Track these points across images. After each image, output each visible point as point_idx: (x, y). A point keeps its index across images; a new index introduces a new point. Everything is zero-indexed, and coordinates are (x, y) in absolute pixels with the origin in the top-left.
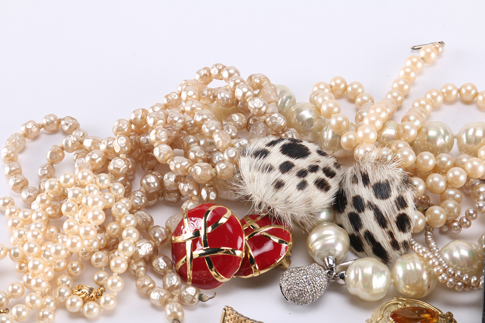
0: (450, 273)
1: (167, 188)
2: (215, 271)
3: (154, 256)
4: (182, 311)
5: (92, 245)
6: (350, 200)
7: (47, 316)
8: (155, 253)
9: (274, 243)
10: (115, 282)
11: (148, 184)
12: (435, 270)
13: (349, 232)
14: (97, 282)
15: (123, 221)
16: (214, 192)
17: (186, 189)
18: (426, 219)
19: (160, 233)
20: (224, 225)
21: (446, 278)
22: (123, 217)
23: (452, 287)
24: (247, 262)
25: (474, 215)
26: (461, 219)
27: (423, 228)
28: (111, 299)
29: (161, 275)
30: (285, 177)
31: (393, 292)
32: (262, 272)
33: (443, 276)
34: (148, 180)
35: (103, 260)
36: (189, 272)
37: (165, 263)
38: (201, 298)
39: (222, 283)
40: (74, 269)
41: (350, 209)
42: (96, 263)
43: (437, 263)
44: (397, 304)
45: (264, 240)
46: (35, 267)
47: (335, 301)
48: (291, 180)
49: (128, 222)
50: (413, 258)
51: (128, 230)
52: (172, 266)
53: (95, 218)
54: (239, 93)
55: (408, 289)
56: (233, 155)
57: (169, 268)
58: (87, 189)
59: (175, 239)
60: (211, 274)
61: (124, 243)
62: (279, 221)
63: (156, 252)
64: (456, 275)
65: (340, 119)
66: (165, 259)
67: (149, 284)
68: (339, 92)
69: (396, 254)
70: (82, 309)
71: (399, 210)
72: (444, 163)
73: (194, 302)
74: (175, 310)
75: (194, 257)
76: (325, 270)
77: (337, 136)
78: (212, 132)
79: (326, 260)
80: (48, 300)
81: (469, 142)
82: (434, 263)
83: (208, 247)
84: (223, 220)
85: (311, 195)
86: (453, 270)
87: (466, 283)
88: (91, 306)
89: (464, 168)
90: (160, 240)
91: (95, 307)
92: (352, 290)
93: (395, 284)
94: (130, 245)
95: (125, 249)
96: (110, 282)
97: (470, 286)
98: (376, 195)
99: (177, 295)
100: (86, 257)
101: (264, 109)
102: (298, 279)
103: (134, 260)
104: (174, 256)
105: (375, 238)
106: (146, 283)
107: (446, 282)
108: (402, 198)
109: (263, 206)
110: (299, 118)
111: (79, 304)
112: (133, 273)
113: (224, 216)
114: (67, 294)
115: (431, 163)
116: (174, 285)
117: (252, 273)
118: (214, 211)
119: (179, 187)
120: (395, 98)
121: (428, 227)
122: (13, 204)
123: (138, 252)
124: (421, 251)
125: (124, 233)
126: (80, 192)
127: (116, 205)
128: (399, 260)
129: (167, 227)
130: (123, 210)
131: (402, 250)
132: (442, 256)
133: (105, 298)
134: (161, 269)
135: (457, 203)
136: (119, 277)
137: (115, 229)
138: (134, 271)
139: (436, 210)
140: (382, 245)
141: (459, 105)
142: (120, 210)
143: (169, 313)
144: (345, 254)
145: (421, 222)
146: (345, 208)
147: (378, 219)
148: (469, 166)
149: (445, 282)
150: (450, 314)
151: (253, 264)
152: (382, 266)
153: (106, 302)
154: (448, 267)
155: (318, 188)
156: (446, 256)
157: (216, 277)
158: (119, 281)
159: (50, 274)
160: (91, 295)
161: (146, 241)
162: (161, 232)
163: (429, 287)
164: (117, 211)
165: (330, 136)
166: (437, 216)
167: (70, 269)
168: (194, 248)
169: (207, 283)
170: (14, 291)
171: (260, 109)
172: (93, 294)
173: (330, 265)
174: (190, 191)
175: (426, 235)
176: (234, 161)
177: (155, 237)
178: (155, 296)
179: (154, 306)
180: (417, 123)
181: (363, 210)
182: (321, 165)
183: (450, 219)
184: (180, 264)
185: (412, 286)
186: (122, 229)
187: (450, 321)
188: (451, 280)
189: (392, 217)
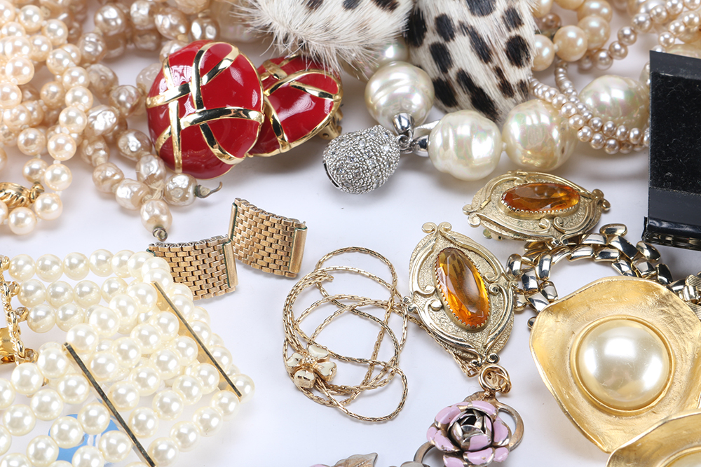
0: (595, 126)
1: (138, 27)
2: (220, 149)
3: (121, 133)
4: (168, 214)
5: (17, 118)
6: (430, 23)
8: (123, 128)
9: (312, 97)
10: (57, 175)
11: (106, 21)
12: (571, 121)
13: (433, 77)
14: (29, 178)
15: (67, 79)
16: (212, 25)
17: (167, 25)
18: (556, 47)
19: (127, 94)
20: (227, 71)
21: (589, 134)
22: (66, 73)
23: (599, 147)
24: (269, 133)
25: (632, 37)
26: (612, 46)
27: (550, 62)
28: (54, 202)
29: (132, 162)
31: (506, 164)
32: (295, 145)
33: (585, 130)
34: (107, 15)
35: (37, 142)
36: (177, 154)
37: (138, 142)
38: (197, 193)
39: (231, 166)
41: (431, 38)
42: (25, 148)
43: (573, 111)
44: (513, 180)
45: (295, 93)
49: (74, 79)
50: (536, 106)
51: (74, 91)
52: (149, 147)
53: (17, 72)
55: (530, 157)
57: (146, 150)
58: (4, 30)
59: (152, 102)
60: (212, 153)
61: (68, 111)
62: (317, 63)
63: (122, 125)
64: (605, 129)
66: (139, 135)
67: (114, 175)
69: (508, 104)
70: (6, 220)
71: (510, 30)
73: (187, 198)
74: (157, 212)
75: (183, 127)
76: (396, 135)
79: (397, 121)
82: (568, 111)
83: (205, 108)
84: (225, 64)
85: (366, 17)
86: (600, 121)
87: (622, 139)
88: (21, 215)
90: (129, 105)
91: (27, 216)
92: (440, 164)
93: (509, 151)
94: (78, 114)
95: (70, 121)
96: (48, 176)
97: (628, 146)
98: (472, 10)
99: (159, 189)
100: (9, 140)
102: (351, 150)
103: (89, 140)
104: (153, 131)
105: (474, 80)
106: (109, 174)
107: (590, 141)
108: (514, 11)
109: (292, 40)
112: (88, 161)
113: (227, 57)
116: (153, 175)
117: (279, 148)
118: (209, 51)
119: (156, 22)
121: (559, 60)
123: (93, 126)
124: (547, 95)
125: (69, 98)
127: (54, 54)
128: (514, 112)
129: (139, 85)
130: (66, 62)
131: (518, 96)
132: (582, 101)
133: (43, 200)
134: (132, 152)
135: (604, 21)
136: (63, 167)
137: (54, 94)
138: (90, 157)
139: (571, 32)
140: (486, 91)
142: (60, 61)
143: (146, 217)
144: (427, 110)
145: (546, 52)
146: (424, 37)
147: (476, 49)
149: (587, 140)
150: (599, 193)
151: (279, 133)
153: (45, 207)
154: (593, 117)
155: (378, 5)
156: (589, 101)
157: (221, 156)
158: (63, 172)
160: (20, 198)
161: (105, 107)
162: (130, 93)
163: (563, 151)
164: (56, 64)
166: (572, 42)
168: (181, 112)
169: (208, 168)
172: (24, 196)
173: (402, 127)
174: (173, 27)
175: (556, 73)
177: (120, 102)
178: (123, 192)
179: (123, 210)
181: (452, 36)
183: (593, 46)
184: (162, 140)
185: (537, 151)
186: (64, 92)
187: (600, 204)
188: (598, 137)
189: (499, 44)
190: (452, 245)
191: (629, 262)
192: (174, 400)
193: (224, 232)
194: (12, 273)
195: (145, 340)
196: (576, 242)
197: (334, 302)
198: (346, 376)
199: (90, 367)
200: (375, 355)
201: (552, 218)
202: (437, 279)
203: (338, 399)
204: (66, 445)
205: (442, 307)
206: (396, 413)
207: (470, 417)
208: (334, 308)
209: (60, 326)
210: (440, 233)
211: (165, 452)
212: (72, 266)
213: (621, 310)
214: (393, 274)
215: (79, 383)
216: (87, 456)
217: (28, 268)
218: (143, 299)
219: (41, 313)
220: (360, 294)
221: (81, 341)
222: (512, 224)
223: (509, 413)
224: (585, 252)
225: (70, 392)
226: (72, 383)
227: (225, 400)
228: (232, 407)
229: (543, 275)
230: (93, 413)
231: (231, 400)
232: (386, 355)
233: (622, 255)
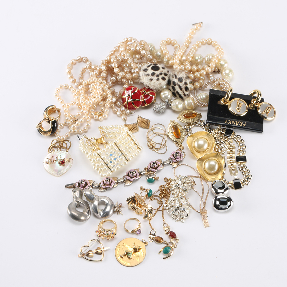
1: (118, 80)
3: (117, 102)
4: (126, 117)
6: (172, 82)
7: (89, 121)
9: (150, 96)
11: (113, 80)
12: (196, 102)
13: (172, 92)
14: (101, 110)
15: (107, 92)
16: (132, 81)
17: (124, 81)
18: (194, 86)
19: (118, 95)
20: (137, 93)
24: (144, 103)
26: (204, 85)
27: (193, 89)
29: (119, 107)
30: (153, 77)
31: (184, 108)
32: (148, 105)
33: (198, 104)
34: (113, 78)
35: (103, 104)
36: (127, 106)
37: (120, 104)
38: (131, 113)
39: (137, 109)
40: (94, 107)
41: (172, 85)
42: (101, 105)
44: (186, 112)
45: (148, 95)
46: (84, 107)
47: (169, 111)
48: (155, 78)
49: (109, 92)
50: (190, 99)
52: (122, 104)
53: (100, 92)
54: (138, 49)
56: (137, 71)
58: (96, 83)
59: (123, 97)
60: (133, 106)
61: (108, 99)
62: (152, 90)
63: (117, 100)
65: (169, 56)
66: (120, 102)
68: (169, 43)
71: (185, 86)
72: (200, 68)
73: (129, 114)
74: (124, 117)
75: (129, 102)
77: (168, 61)
78: (130, 63)
79: (166, 100)
80: (88, 116)
81: (208, 60)
82: (195, 100)
83: (132, 99)
84: (136, 91)
85: (160, 82)
86: (200, 102)
87: (204, 105)
88: (101, 117)
89: (205, 70)
90: (118, 97)
92: (173, 109)
93: (185, 106)
94: (110, 99)
95: (109, 101)
96: (105, 110)
98: (179, 81)
99: (124, 113)
100: (97, 103)
101: (146, 54)
102: (158, 107)
103: (112, 103)
104: (123, 101)
105: (179, 93)
106: (115, 110)
108: (186, 82)
109: (147, 86)
110: (157, 55)
111: (97, 117)
114: (93, 114)
115: (196, 69)
116: (123, 110)
117: (145, 105)
118: (133, 88)
119: (122, 80)
120: (186, 44)
121: (195, 88)
122: (73, 87)
123: (112, 101)
124: (192, 97)
125: (108, 96)
126: (94, 85)
127: (105, 87)
128: (186, 99)
129: (120, 93)
131: (187, 96)
132: (198, 98)
135: (203, 81)
136: (108, 109)
137: (105, 95)
138: (112, 106)
139: (197, 84)
140: (181, 95)
141: (207, 45)
142: (106, 89)
143: (123, 118)
144: (171, 98)
145: (192, 87)
147: (180, 88)
148: (206, 69)
150: (200, 114)
152: (181, 102)
153: (105, 116)
155: (162, 80)
157: (135, 107)
159: (88, 109)
161: (114, 98)
163: (194, 107)
165: (166, 60)
166: (197, 86)
167: (93, 107)
168: (128, 99)
169: (133, 109)
170: (79, 114)
171: (144, 54)
172: (101, 114)
173: (167, 102)
174: (125, 82)
175: (194, 91)
176: (138, 72)
178: (118, 113)
179: (118, 116)
180: (192, 55)
181: (176, 85)
182: (163, 72)
183: (201, 85)
184: (125, 104)
185: (190, 107)
186: (107, 95)
187: (200, 116)
188: (200, 105)
189: (183, 88)
190: (175, 124)
191: (204, 127)
192: (131, 151)
193: (136, 122)
194: (102, 129)
195: (126, 141)
196: (196, 123)
197: (155, 133)
198: (157, 146)
199: (118, 146)
200: (162, 143)
201: (192, 119)
202: (172, 130)
203: (156, 150)
204: (115, 158)
205: (173, 135)
206: (165, 152)
207: (177, 153)
208: (155, 135)
209: (110, 138)
210: (173, 122)
211: (129, 159)
212: (111, 128)
213: (201, 136)
214: (165, 129)
215: (116, 148)
216: (118, 160)
217: (104, 128)
218: (125, 135)
219: (107, 136)
220: (159, 132)
221: (117, 142)
222: (185, 120)
223: (183, 152)
224: (197, 125)
225: (115, 150)
226: (115, 148)
227: (138, 151)
228: (139, 152)
229: (190, 129)
230: (119, 153)
231: (139, 150)
232: (164, 143)
233: (203, 126)
